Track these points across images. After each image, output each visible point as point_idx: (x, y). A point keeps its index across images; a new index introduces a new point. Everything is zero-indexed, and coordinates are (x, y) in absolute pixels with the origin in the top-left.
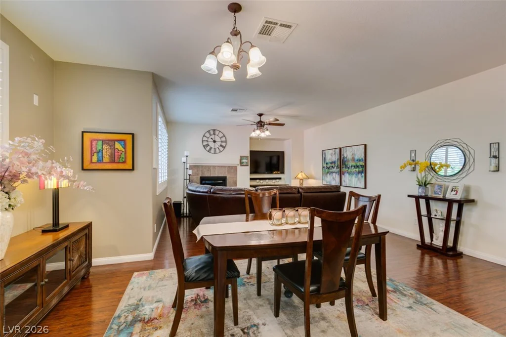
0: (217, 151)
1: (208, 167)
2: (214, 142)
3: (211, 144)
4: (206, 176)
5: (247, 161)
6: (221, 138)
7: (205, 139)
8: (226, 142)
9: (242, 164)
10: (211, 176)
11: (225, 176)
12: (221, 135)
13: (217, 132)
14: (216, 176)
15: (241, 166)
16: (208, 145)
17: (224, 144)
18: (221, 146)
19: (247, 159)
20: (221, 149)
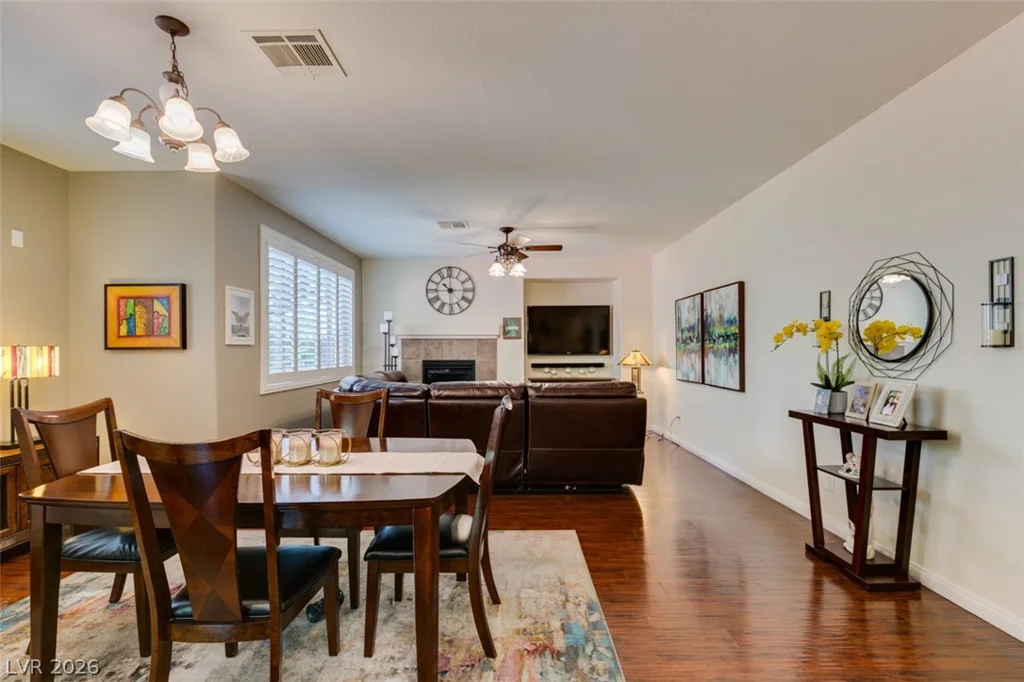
0: (456, 309)
1: (438, 342)
2: (450, 291)
3: (445, 296)
4: (435, 359)
5: (517, 328)
6: (463, 283)
7: (432, 286)
8: (473, 290)
9: (506, 334)
10: (444, 359)
11: (472, 359)
12: (463, 277)
13: (455, 272)
14: (454, 359)
15: (505, 338)
16: (437, 298)
17: (469, 295)
18: (464, 298)
19: (519, 325)
20: (464, 304)
